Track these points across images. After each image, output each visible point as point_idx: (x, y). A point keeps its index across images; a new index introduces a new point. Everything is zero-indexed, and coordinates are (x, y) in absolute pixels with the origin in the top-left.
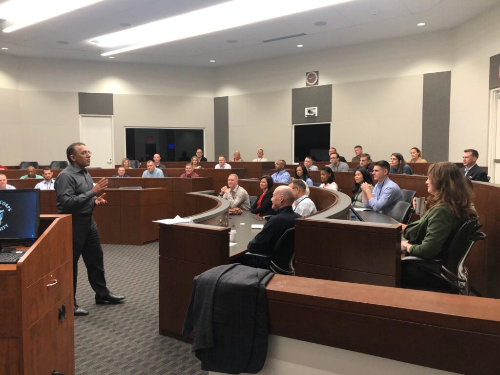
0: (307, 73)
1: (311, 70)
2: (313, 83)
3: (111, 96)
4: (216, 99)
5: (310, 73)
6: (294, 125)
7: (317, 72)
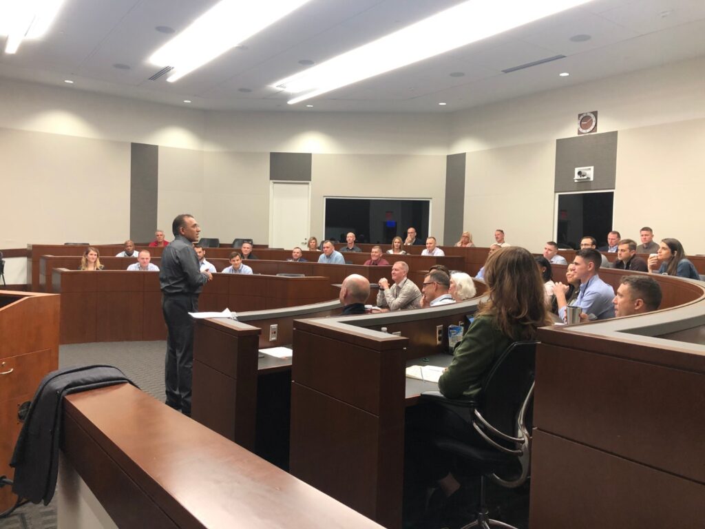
0: (580, 115)
1: (587, 109)
2: (588, 131)
3: (309, 156)
4: (449, 157)
5: (585, 115)
6: (557, 194)
7: (595, 113)
